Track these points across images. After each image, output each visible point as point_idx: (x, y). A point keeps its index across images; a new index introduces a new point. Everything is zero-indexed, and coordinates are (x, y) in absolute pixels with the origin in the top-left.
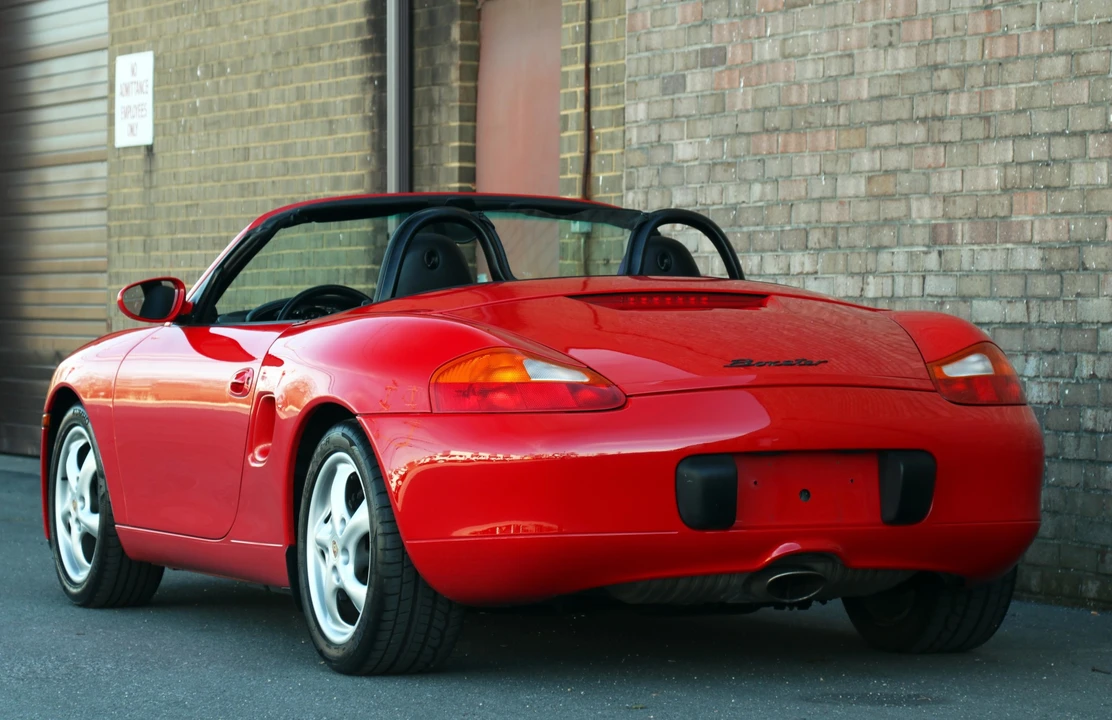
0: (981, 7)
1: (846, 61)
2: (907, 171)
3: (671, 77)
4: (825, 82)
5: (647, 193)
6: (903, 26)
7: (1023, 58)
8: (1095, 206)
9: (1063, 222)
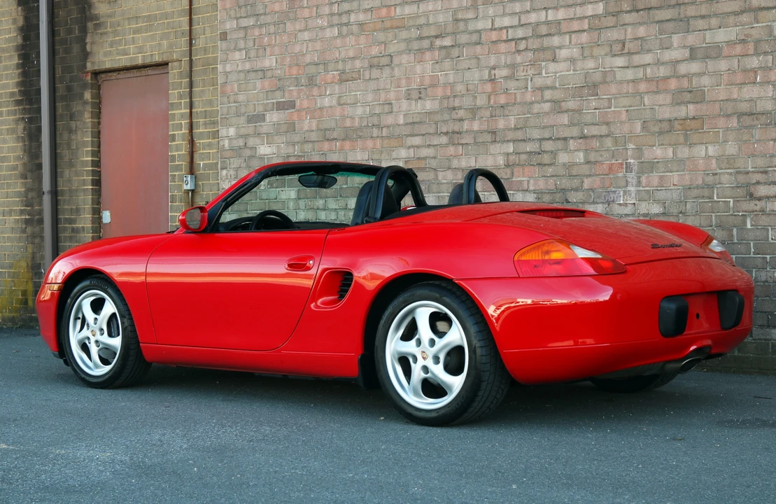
0: (487, 80)
1: (387, 106)
2: (435, 158)
3: (254, 115)
4: (371, 116)
5: (237, 171)
6: (428, 90)
7: (519, 104)
8: (574, 173)
9: (551, 181)
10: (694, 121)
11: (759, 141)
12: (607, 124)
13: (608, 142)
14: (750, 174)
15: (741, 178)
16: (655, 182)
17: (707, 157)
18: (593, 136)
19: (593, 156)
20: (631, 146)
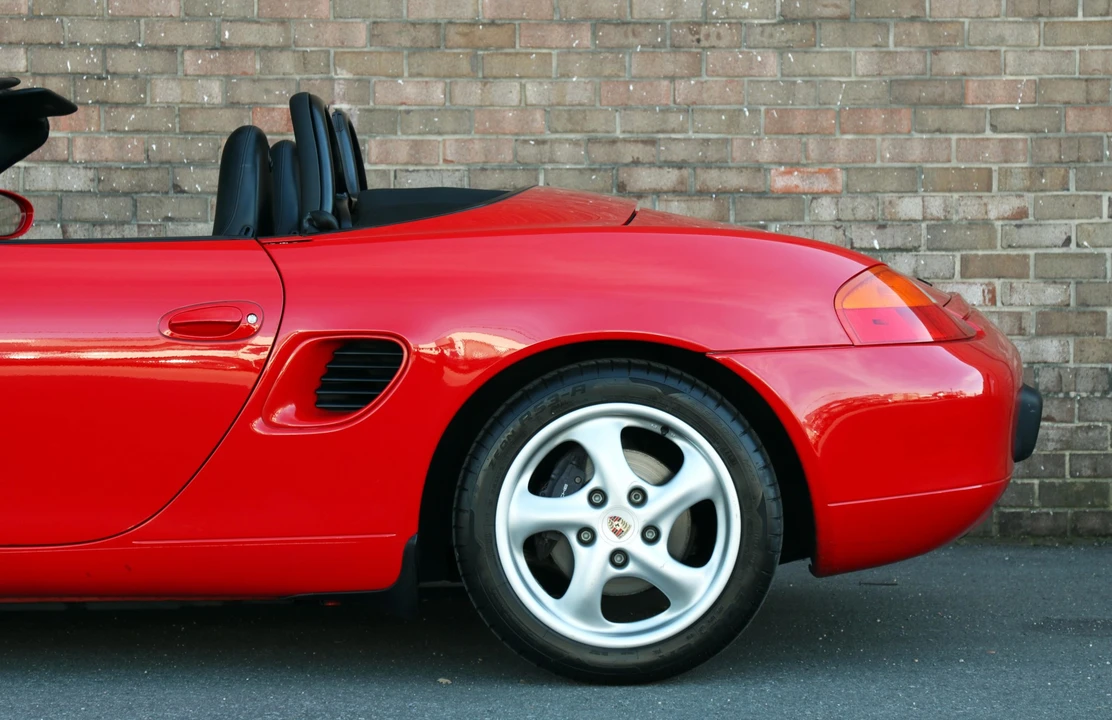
8: (196, 124)
9: (134, 143)
10: (493, 30)
11: (637, 79)
12: (282, 22)
13: (286, 63)
14: (619, 144)
15: (600, 153)
16: (403, 153)
17: (525, 107)
18: (246, 48)
19: (244, 93)
20: (343, 74)
